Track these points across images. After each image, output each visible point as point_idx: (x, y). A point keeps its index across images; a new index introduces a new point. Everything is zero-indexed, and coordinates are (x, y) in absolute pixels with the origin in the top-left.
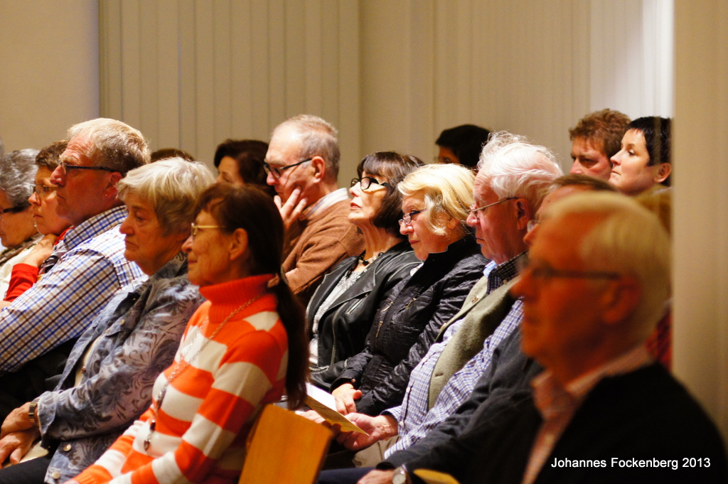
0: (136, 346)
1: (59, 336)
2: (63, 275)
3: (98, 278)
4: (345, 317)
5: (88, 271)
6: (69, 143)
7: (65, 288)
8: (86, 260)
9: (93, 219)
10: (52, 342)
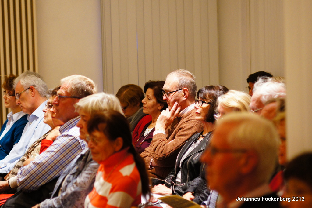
0: (82, 178)
1: (55, 174)
2: (56, 146)
3: (72, 147)
4: (193, 161)
5: (67, 144)
6: (61, 86)
7: (57, 152)
8: (67, 139)
9: (72, 121)
10: (52, 177)
